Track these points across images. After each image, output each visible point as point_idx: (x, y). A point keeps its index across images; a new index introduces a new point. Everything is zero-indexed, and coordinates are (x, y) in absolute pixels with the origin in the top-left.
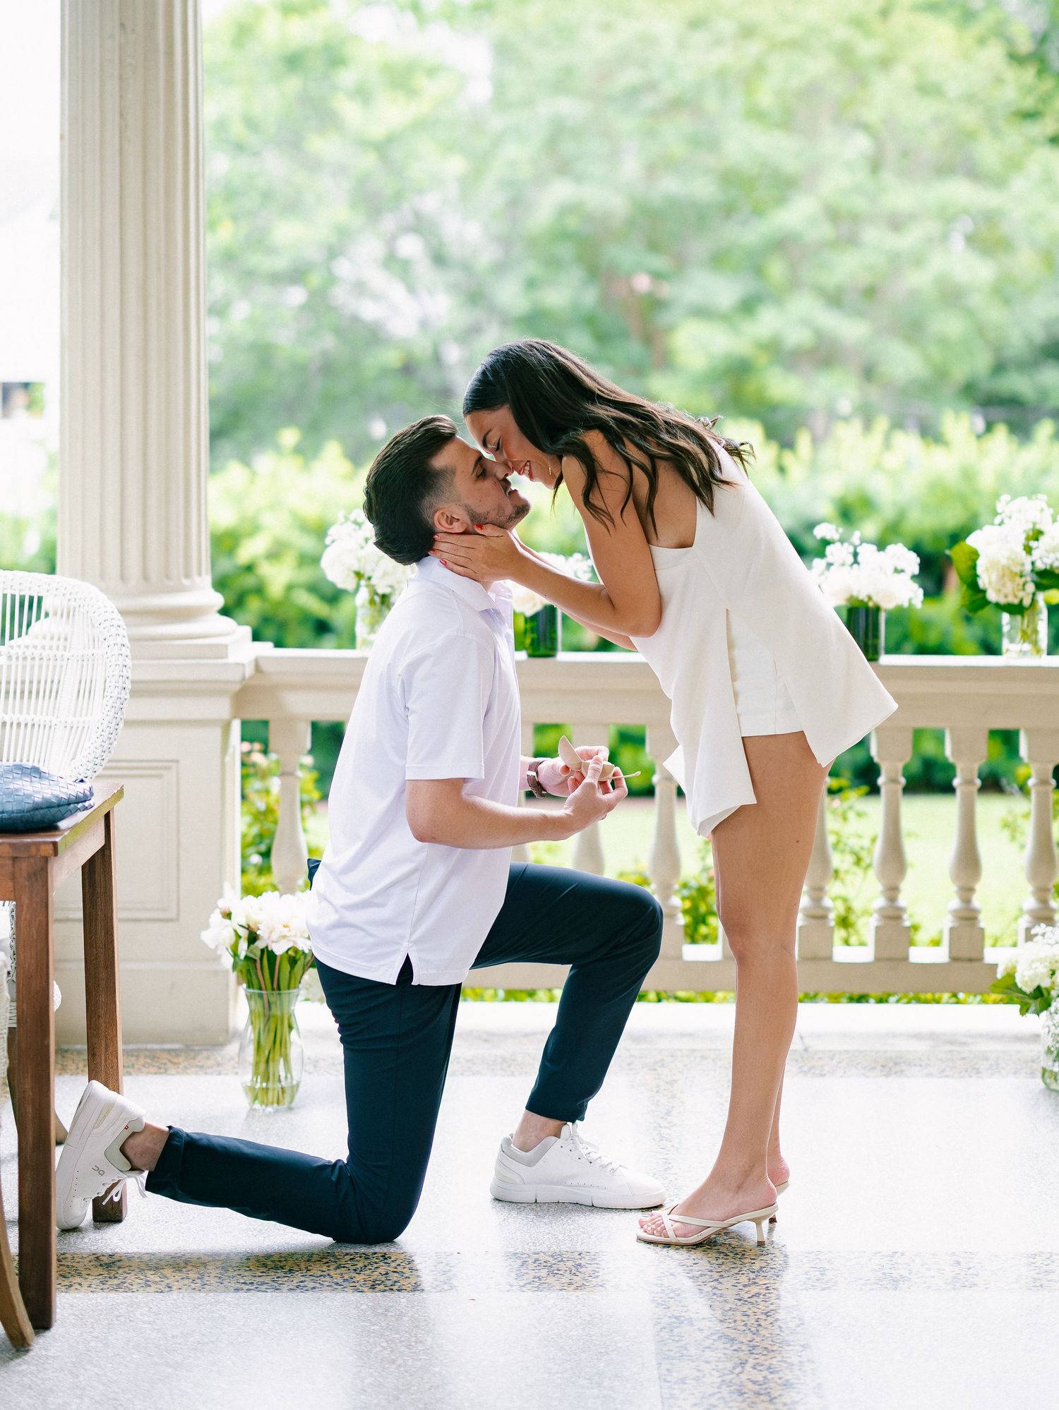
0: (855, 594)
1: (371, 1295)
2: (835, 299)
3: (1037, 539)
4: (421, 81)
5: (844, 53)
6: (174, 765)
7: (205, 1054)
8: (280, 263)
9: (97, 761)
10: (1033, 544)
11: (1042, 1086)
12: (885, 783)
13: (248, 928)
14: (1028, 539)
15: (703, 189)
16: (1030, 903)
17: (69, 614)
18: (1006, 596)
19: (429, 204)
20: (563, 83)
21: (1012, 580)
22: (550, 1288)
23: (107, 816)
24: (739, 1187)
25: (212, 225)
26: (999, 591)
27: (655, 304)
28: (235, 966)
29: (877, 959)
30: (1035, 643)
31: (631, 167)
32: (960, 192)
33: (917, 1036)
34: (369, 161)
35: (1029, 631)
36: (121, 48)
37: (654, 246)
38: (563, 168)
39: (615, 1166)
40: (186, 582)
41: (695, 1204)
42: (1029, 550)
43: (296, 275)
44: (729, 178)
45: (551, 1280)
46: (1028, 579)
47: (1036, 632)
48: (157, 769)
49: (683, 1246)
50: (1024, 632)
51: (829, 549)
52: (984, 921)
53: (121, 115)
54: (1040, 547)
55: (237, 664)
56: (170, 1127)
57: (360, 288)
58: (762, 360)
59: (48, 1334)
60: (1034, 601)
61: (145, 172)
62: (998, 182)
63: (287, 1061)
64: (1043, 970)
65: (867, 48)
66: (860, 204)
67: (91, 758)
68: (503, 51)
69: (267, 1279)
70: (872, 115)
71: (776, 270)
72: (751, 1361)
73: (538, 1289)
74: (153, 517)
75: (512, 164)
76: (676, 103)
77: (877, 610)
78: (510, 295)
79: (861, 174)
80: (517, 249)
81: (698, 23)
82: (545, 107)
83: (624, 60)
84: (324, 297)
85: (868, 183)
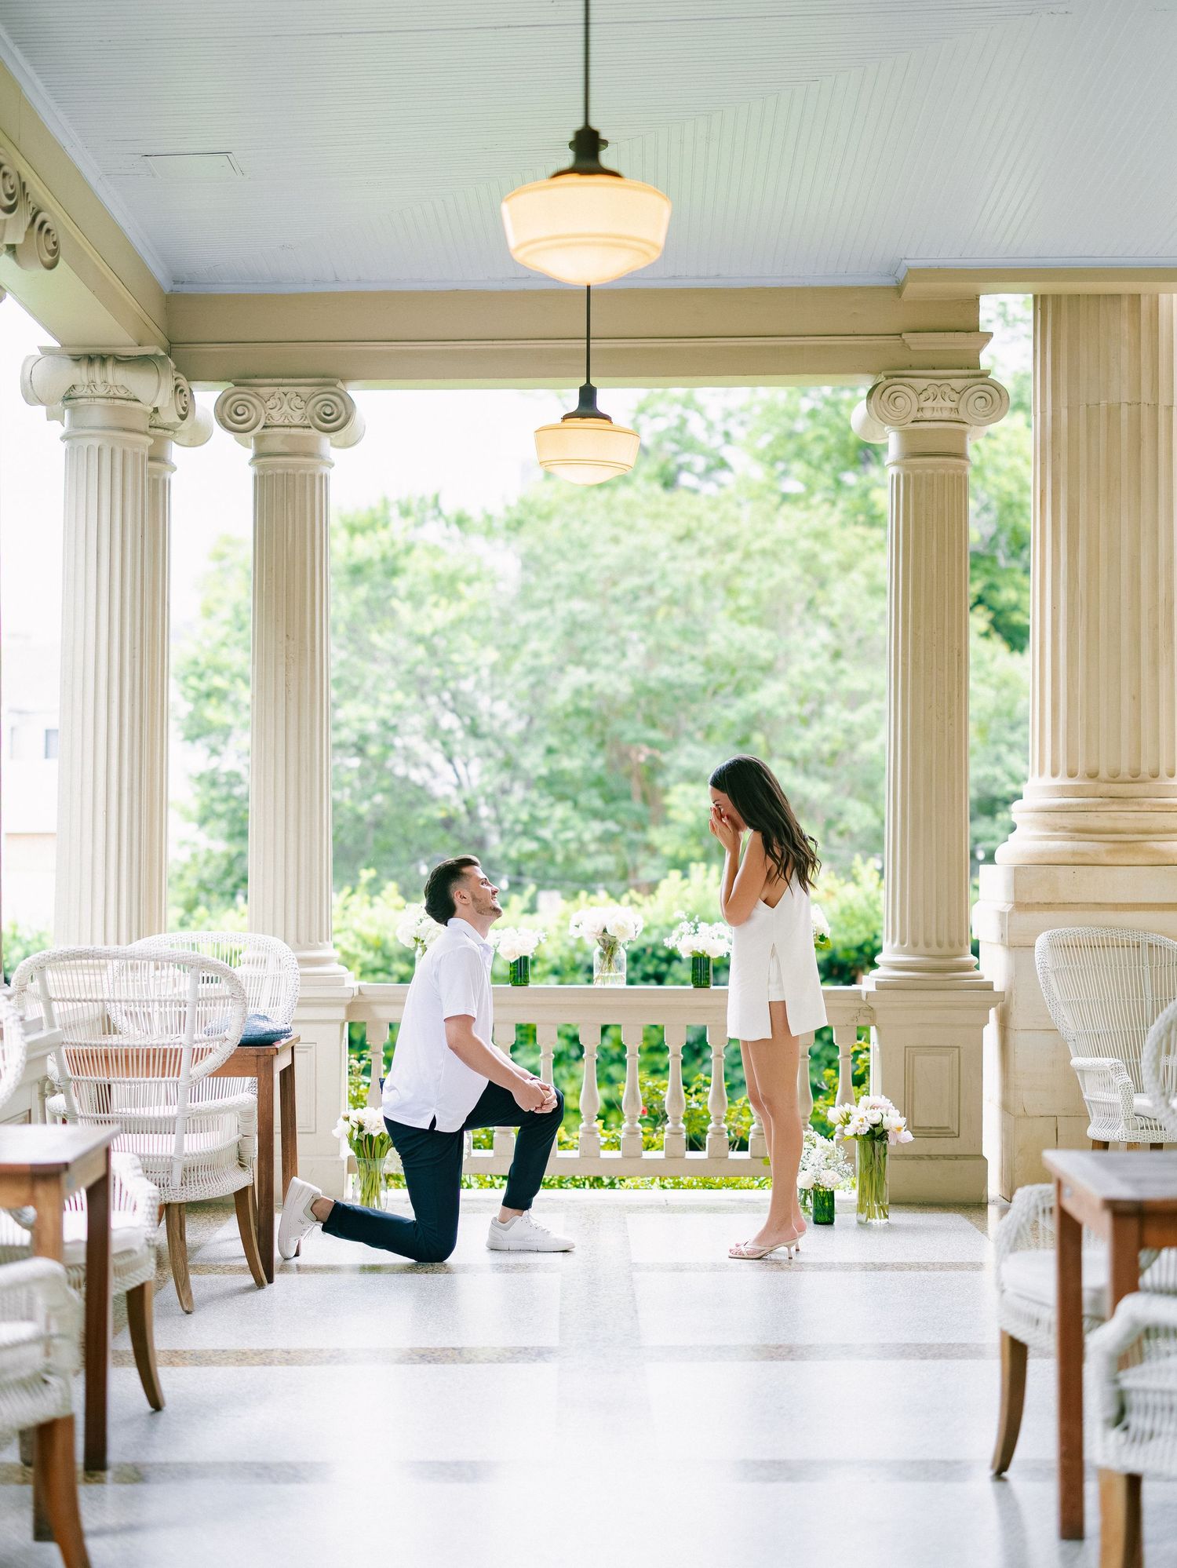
0: (695, 949)
4: (463, 588)
5: (809, 560)
6: (315, 1045)
9: (290, 1020)
12: (714, 1057)
13: (359, 1123)
15: (692, 674)
19: (467, 686)
20: (579, 588)
23: (293, 1048)
27: (655, 768)
28: (351, 1146)
29: (709, 1158)
31: (635, 657)
34: (418, 652)
37: (652, 722)
38: (578, 657)
40: (320, 944)
48: (305, 1047)
51: (681, 925)
55: (350, 988)
56: (334, 1200)
57: (409, 757)
59: (272, 1284)
63: (378, 1198)
65: (827, 558)
66: (822, 685)
67: (288, 1017)
68: (531, 562)
70: (832, 612)
74: (302, 908)
75: (536, 655)
76: (672, 601)
77: (709, 958)
78: (533, 761)
79: (823, 662)
80: (538, 723)
81: (686, 537)
82: (563, 607)
83: (628, 569)
84: (380, 764)
85: (830, 669)
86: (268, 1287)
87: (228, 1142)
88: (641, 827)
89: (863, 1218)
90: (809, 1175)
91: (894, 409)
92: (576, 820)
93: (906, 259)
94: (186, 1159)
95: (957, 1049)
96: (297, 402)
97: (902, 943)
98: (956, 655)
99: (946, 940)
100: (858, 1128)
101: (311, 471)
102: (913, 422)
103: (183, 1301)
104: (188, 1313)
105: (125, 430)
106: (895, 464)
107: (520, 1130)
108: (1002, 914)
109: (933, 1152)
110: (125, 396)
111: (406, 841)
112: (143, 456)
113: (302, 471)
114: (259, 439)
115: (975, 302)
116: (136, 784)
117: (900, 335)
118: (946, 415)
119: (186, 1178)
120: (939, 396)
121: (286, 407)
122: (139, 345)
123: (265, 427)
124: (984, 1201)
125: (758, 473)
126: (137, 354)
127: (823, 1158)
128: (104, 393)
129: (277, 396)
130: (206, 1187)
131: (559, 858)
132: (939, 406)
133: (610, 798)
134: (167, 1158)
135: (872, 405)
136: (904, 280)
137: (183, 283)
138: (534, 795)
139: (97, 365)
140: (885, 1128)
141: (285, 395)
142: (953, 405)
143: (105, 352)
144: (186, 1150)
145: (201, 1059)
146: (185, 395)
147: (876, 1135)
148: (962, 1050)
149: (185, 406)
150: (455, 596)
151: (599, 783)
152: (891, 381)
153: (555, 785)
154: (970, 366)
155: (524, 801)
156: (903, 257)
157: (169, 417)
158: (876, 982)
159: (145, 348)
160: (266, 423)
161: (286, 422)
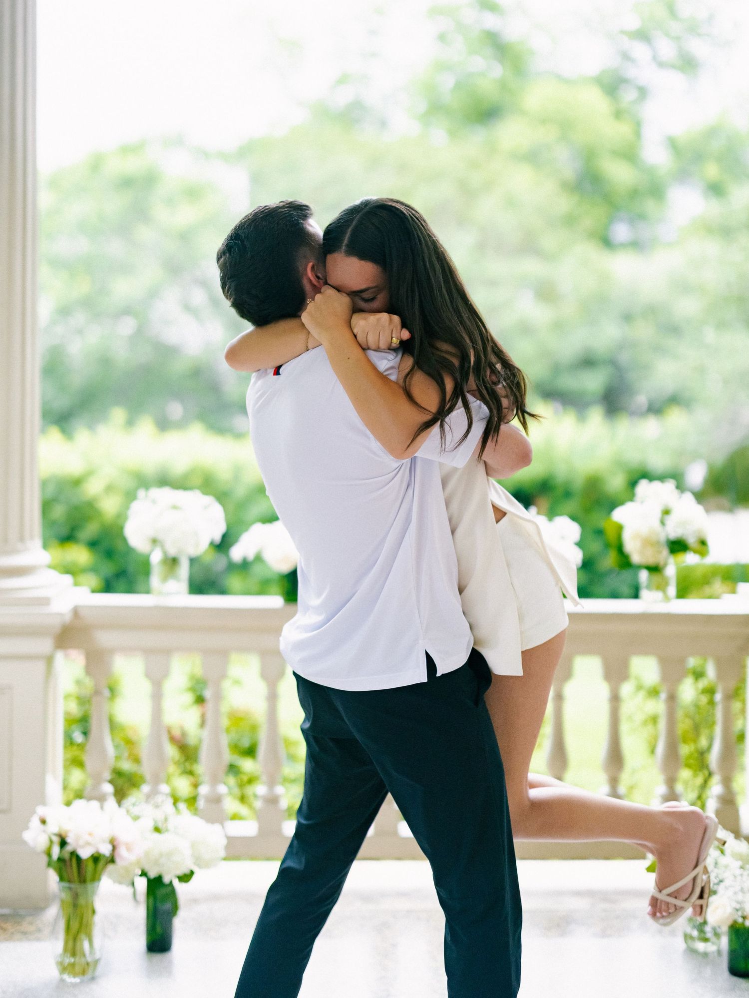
3: (668, 515)
10: (666, 518)
13: (60, 836)
14: (663, 515)
21: (650, 547)
26: (640, 555)
28: (49, 863)
46: (663, 546)
47: (667, 585)
50: (657, 584)
54: (671, 521)
63: (91, 940)
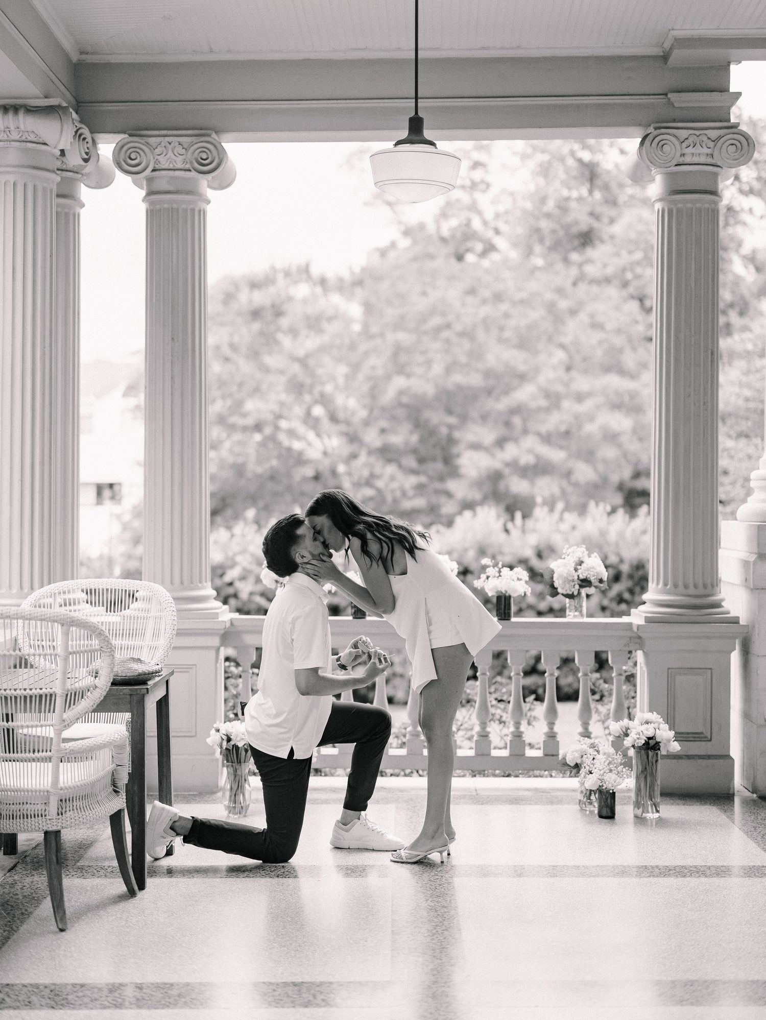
0: (499, 589)
1: (277, 879)
2: (547, 439)
3: (581, 565)
4: (325, 325)
6: (194, 666)
7: (208, 796)
8: (250, 421)
9: (162, 661)
10: (579, 567)
11: (579, 808)
13: (227, 735)
14: (577, 564)
15: (475, 380)
16: (580, 729)
17: (149, 600)
18: (566, 591)
19: (329, 388)
20: (400, 324)
21: (569, 583)
22: (352, 876)
23: (167, 682)
24: (433, 837)
25: (214, 401)
26: (563, 588)
27: (451, 441)
28: (221, 753)
29: (510, 755)
30: (581, 612)
31: (438, 369)
32: (614, 381)
33: (528, 790)
34: (296, 368)
35: (578, 606)
36: (172, 349)
37: (450, 412)
38: (401, 370)
39: (383, 832)
40: (200, 585)
41: (414, 846)
42: (576, 570)
43: (258, 427)
44: (488, 374)
45: (352, 874)
46: (576, 583)
47: (581, 606)
48: (187, 668)
49: (409, 863)
50: (575, 607)
51: (488, 570)
52: (559, 738)
53: (172, 378)
54: (582, 569)
55: (222, 621)
56: (193, 817)
57: (292, 433)
58: (507, 471)
59: (143, 891)
60: (579, 593)
61: (182, 404)
62: (633, 377)
63: (244, 795)
64: (577, 755)
65: (563, 304)
66: (559, 388)
67: (159, 659)
68: (368, 308)
69: (234, 874)
70: (566, 340)
71: (517, 421)
72: (430, 899)
73: (346, 877)
74: (185, 556)
75: (373, 368)
76: (462, 334)
77: (510, 597)
78: (372, 437)
79: (561, 372)
80: (376, 412)
81: (472, 292)
82: (391, 337)
83: (433, 311)
84: (273, 438)
85: (565, 377)
86: (140, 895)
87: (102, 773)
88: (441, 479)
89: (639, 812)
90: (595, 779)
91: (662, 154)
92: (400, 475)
93: (673, 29)
94: (62, 792)
95: (710, 671)
96: (179, 149)
97: (665, 584)
98: (710, 354)
99: (700, 583)
100: (635, 740)
101: (191, 206)
102: (676, 165)
103: (58, 919)
104: (62, 930)
105: (35, 168)
106: (660, 200)
107: (356, 746)
108: (746, 563)
109: (690, 753)
110: (35, 140)
111: (289, 488)
112: (51, 191)
113: (184, 206)
114: (150, 180)
115: (725, 68)
116: (46, 458)
117: (666, 95)
118: (703, 160)
119: (62, 809)
120: (698, 144)
121: (170, 154)
122: (46, 97)
123: (154, 170)
124: (731, 792)
125: (514, 255)
126: (44, 105)
127: (606, 764)
128: (17, 138)
129: (163, 144)
130: (80, 816)
131: (389, 499)
132: (698, 152)
133: (421, 461)
134: (44, 792)
135: (644, 151)
136: (671, 48)
137: (87, 53)
138: (372, 460)
139: (11, 114)
140: (658, 740)
141: (170, 144)
142: (709, 151)
143: (18, 103)
144: (61, 784)
145: (74, 704)
146: (87, 142)
147: (651, 746)
148: (713, 672)
149: (87, 151)
150: (320, 331)
151: (415, 451)
152: (659, 131)
153: (386, 453)
154: (721, 118)
155: (366, 465)
156: (670, 28)
157: (74, 159)
158: (645, 617)
159: (52, 99)
160: (154, 167)
161: (171, 166)
